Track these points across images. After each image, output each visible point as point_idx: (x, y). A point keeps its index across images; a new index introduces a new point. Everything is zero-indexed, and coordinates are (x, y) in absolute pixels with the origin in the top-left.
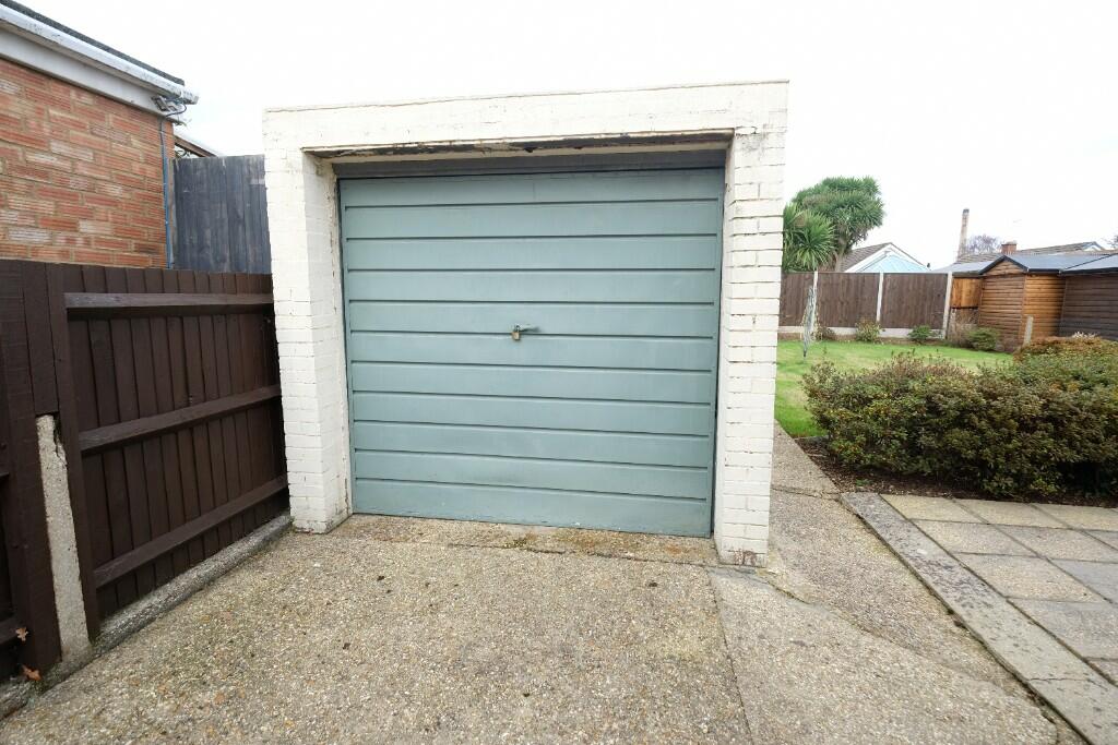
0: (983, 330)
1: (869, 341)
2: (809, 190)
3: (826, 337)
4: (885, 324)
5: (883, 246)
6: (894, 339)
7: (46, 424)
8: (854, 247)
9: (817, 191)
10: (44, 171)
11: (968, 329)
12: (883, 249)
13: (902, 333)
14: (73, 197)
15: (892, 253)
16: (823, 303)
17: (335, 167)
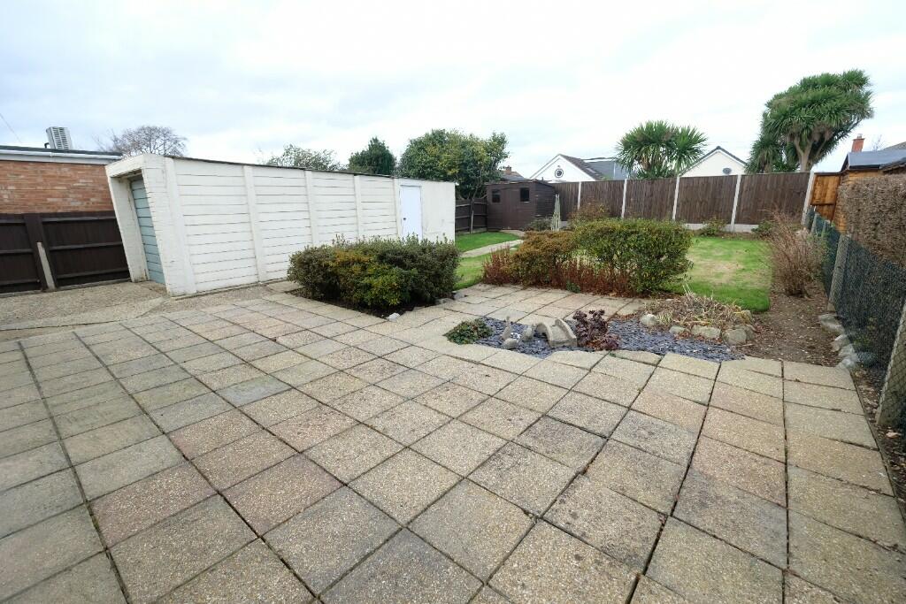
4: (739, 221)
7: (39, 244)
10: (78, 188)
14: (87, 192)
17: (128, 179)
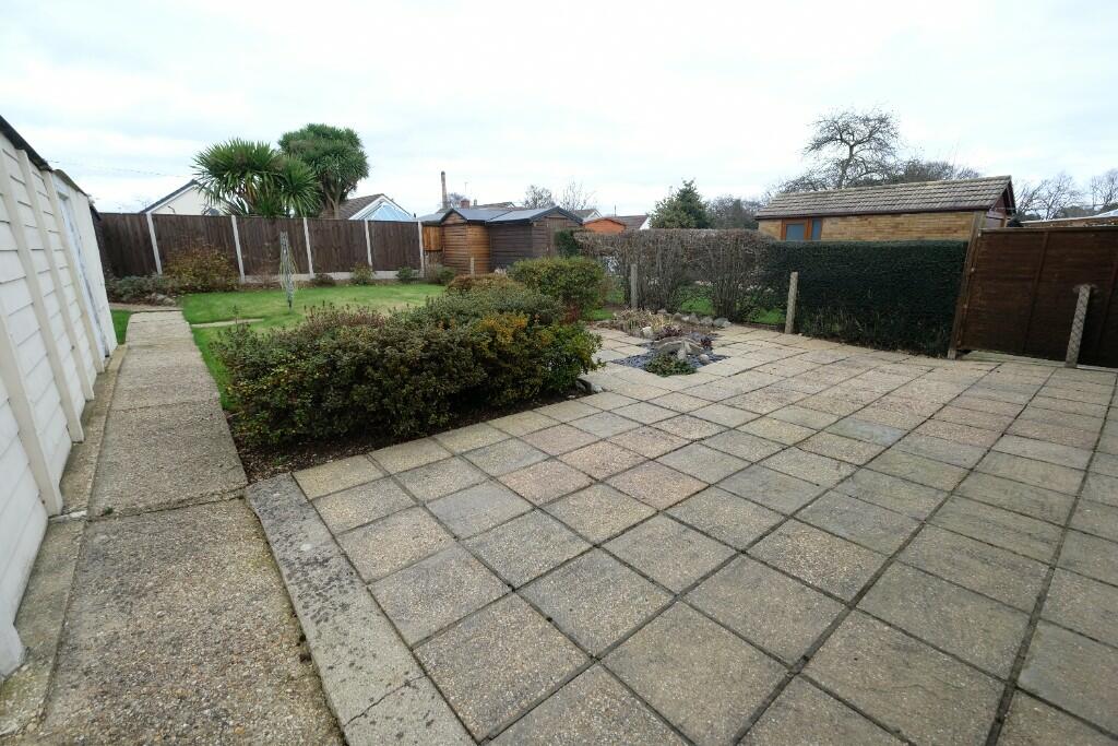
0: (447, 269)
1: (365, 284)
2: (296, 133)
3: (323, 283)
4: (376, 268)
5: (377, 196)
6: (386, 280)
8: (349, 197)
9: (302, 135)
11: (438, 268)
12: (378, 200)
13: (391, 275)
15: (384, 204)
16: (318, 250)
